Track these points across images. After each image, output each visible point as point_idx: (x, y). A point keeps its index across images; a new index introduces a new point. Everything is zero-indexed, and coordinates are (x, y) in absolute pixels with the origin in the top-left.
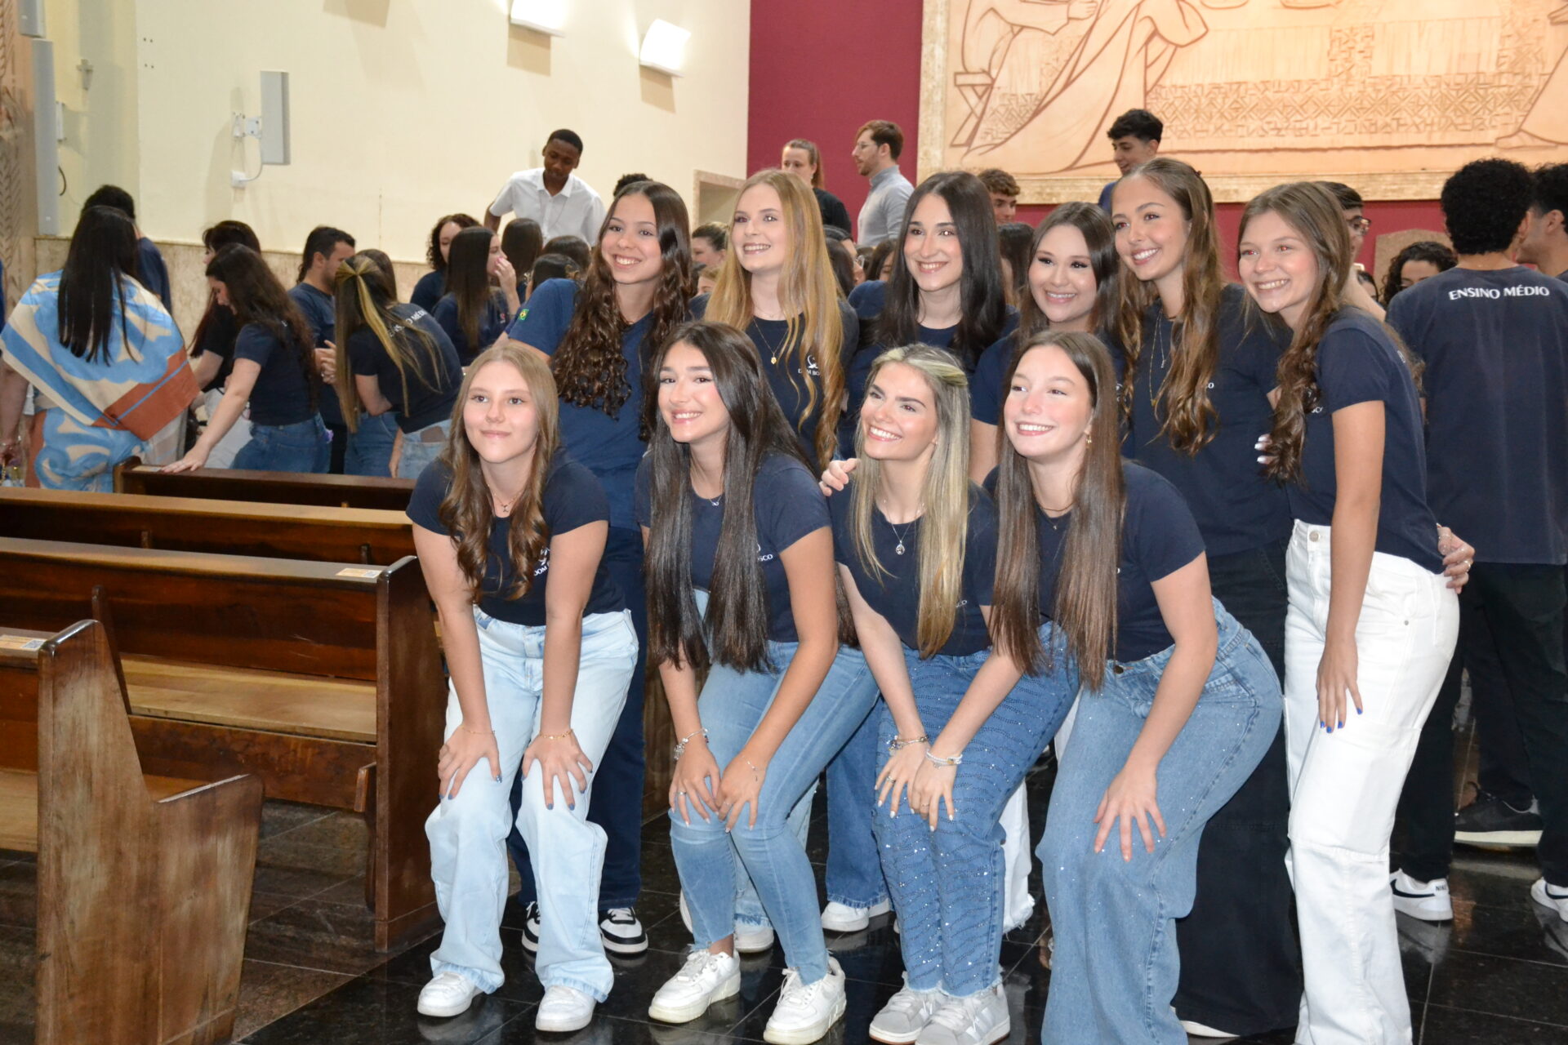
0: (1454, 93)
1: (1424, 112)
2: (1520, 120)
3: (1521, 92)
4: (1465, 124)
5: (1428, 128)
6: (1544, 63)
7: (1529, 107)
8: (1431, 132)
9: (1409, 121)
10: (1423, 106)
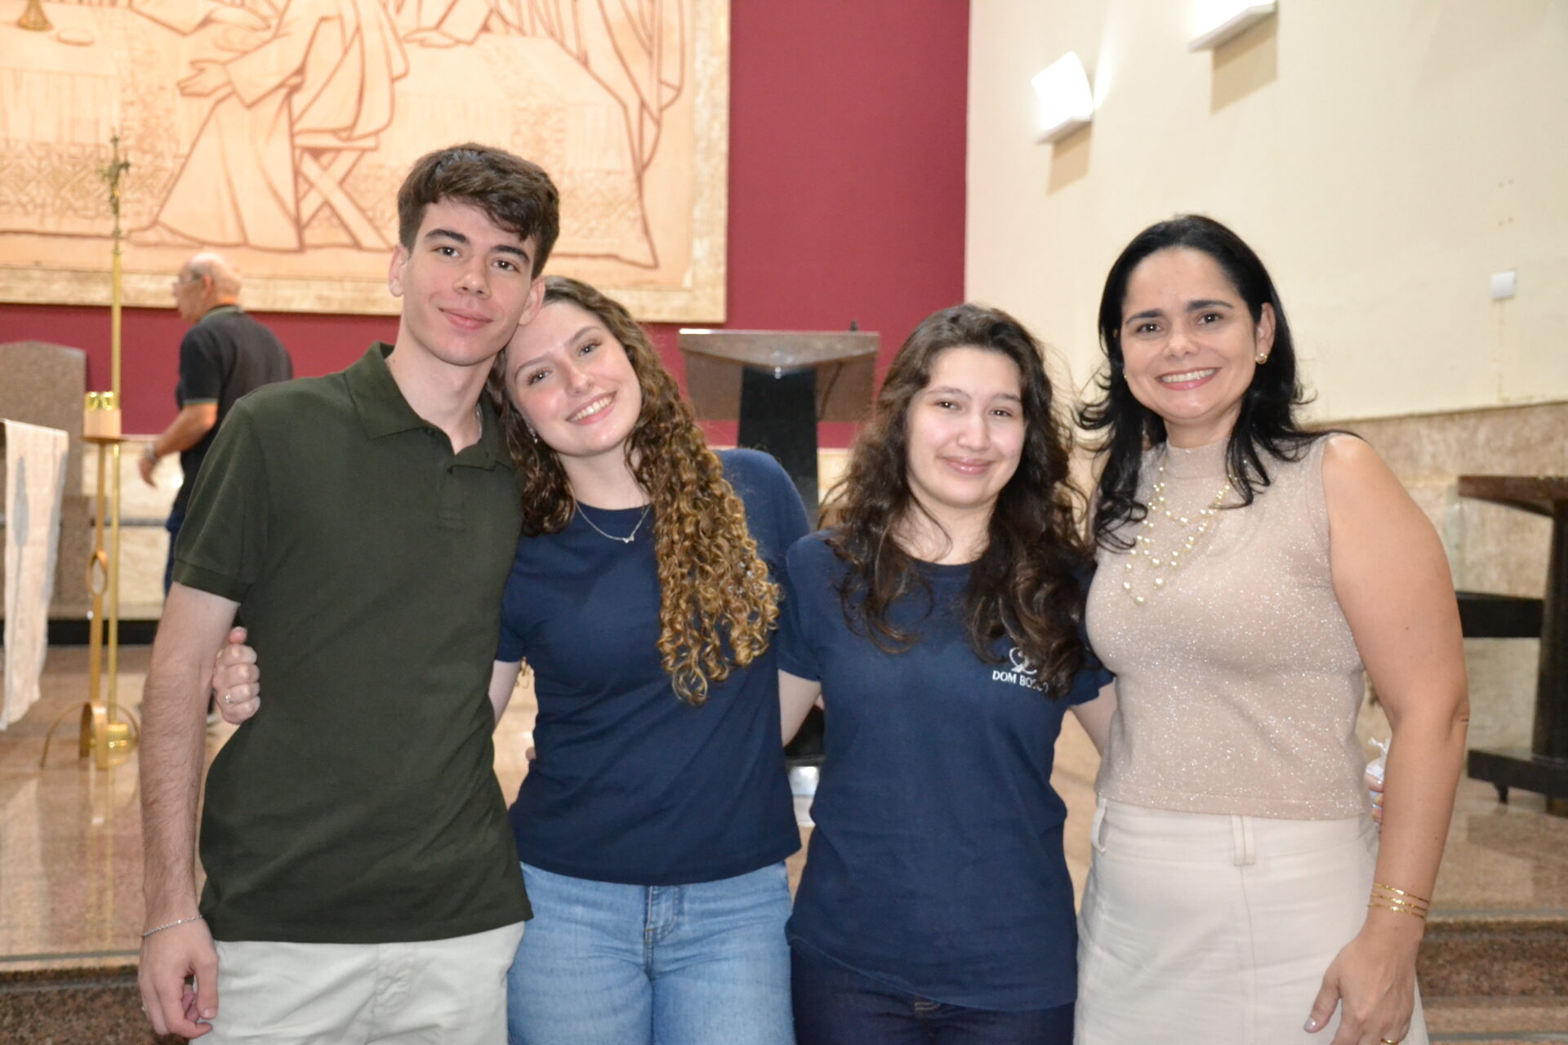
0: (69, 168)
1: (32, 188)
2: (156, 209)
3: (153, 175)
4: (86, 208)
5: (39, 211)
6: (178, 142)
7: (164, 194)
8: (43, 217)
9: (12, 199)
10: (29, 181)
